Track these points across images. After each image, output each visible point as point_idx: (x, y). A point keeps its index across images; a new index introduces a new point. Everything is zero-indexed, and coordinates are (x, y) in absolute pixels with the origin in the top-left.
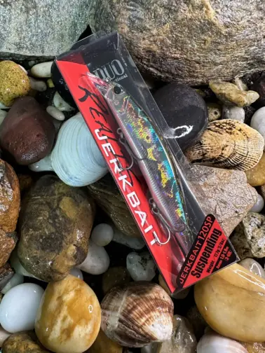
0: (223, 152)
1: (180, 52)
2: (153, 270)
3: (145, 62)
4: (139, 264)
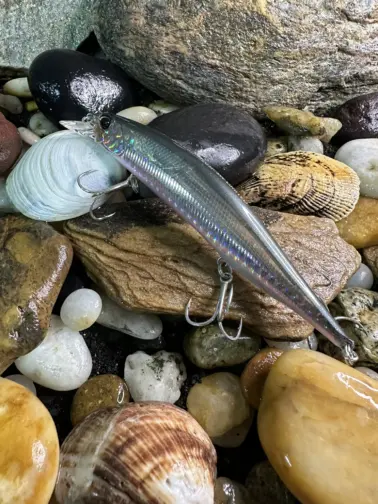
0: (294, 189)
1: (220, 58)
2: (176, 385)
3: (169, 70)
4: (147, 369)
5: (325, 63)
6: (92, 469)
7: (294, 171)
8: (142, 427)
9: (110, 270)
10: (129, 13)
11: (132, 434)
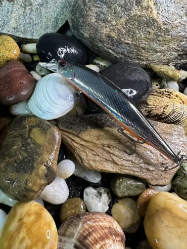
0: (165, 110)
1: (131, 40)
2: (107, 204)
3: (106, 45)
4: (95, 197)
5: (183, 43)
6: (73, 245)
7: (165, 100)
8: (94, 227)
9: (78, 150)
10: (88, 15)
11: (91, 230)
